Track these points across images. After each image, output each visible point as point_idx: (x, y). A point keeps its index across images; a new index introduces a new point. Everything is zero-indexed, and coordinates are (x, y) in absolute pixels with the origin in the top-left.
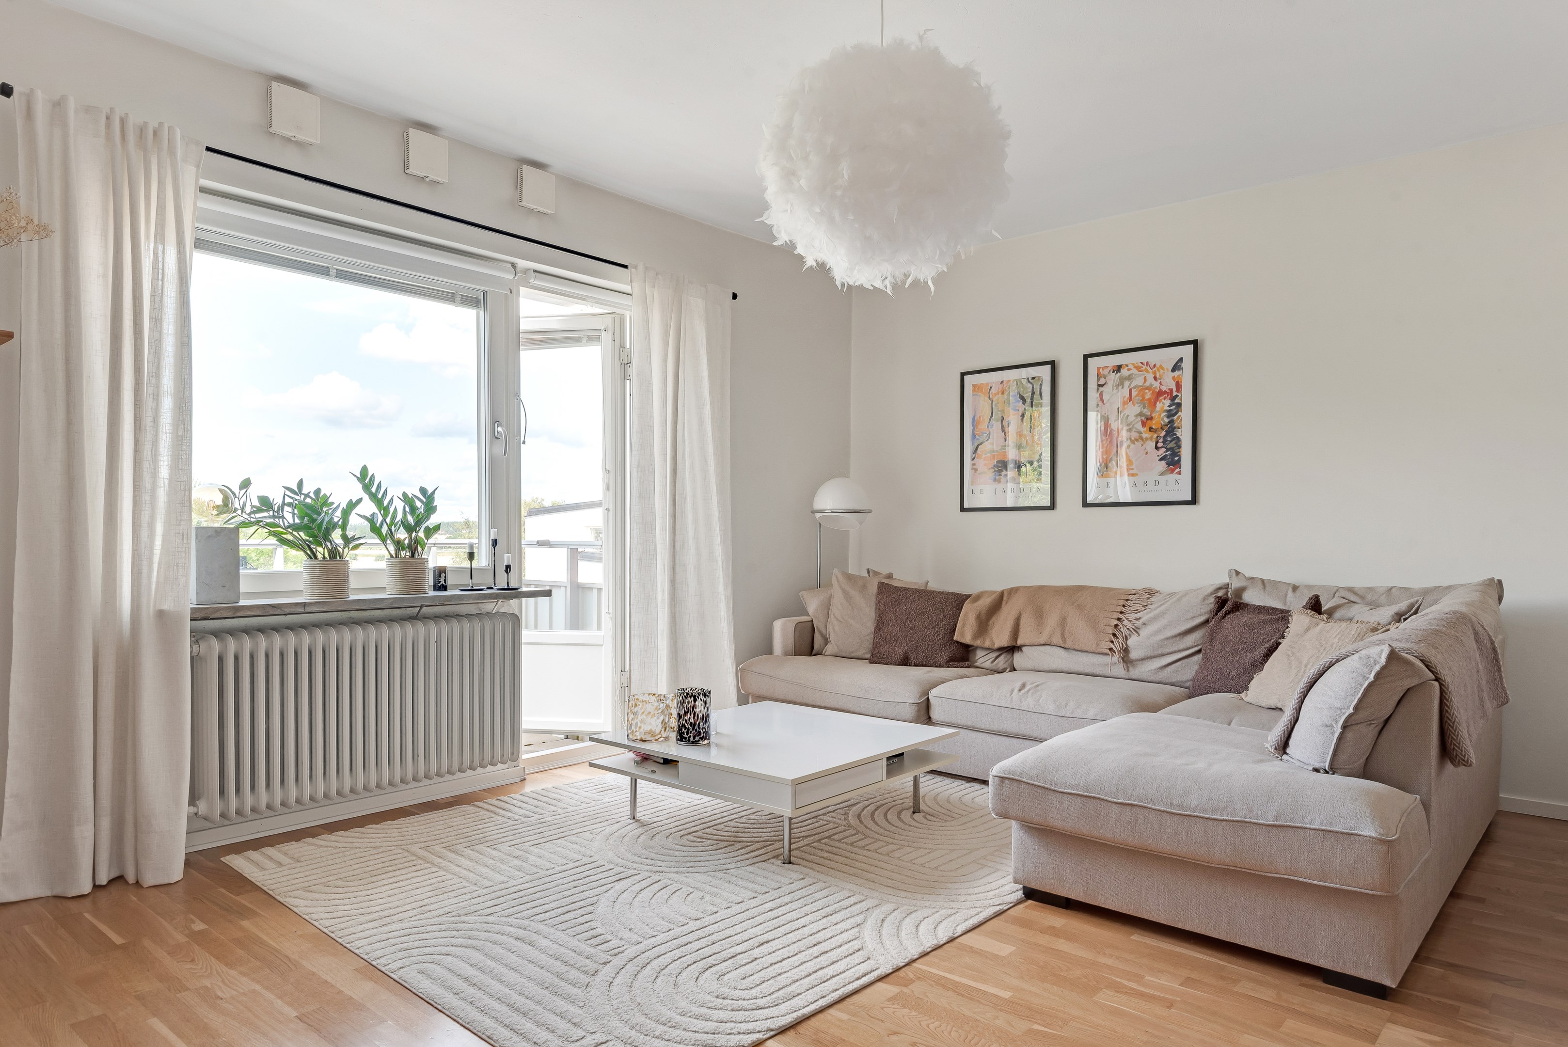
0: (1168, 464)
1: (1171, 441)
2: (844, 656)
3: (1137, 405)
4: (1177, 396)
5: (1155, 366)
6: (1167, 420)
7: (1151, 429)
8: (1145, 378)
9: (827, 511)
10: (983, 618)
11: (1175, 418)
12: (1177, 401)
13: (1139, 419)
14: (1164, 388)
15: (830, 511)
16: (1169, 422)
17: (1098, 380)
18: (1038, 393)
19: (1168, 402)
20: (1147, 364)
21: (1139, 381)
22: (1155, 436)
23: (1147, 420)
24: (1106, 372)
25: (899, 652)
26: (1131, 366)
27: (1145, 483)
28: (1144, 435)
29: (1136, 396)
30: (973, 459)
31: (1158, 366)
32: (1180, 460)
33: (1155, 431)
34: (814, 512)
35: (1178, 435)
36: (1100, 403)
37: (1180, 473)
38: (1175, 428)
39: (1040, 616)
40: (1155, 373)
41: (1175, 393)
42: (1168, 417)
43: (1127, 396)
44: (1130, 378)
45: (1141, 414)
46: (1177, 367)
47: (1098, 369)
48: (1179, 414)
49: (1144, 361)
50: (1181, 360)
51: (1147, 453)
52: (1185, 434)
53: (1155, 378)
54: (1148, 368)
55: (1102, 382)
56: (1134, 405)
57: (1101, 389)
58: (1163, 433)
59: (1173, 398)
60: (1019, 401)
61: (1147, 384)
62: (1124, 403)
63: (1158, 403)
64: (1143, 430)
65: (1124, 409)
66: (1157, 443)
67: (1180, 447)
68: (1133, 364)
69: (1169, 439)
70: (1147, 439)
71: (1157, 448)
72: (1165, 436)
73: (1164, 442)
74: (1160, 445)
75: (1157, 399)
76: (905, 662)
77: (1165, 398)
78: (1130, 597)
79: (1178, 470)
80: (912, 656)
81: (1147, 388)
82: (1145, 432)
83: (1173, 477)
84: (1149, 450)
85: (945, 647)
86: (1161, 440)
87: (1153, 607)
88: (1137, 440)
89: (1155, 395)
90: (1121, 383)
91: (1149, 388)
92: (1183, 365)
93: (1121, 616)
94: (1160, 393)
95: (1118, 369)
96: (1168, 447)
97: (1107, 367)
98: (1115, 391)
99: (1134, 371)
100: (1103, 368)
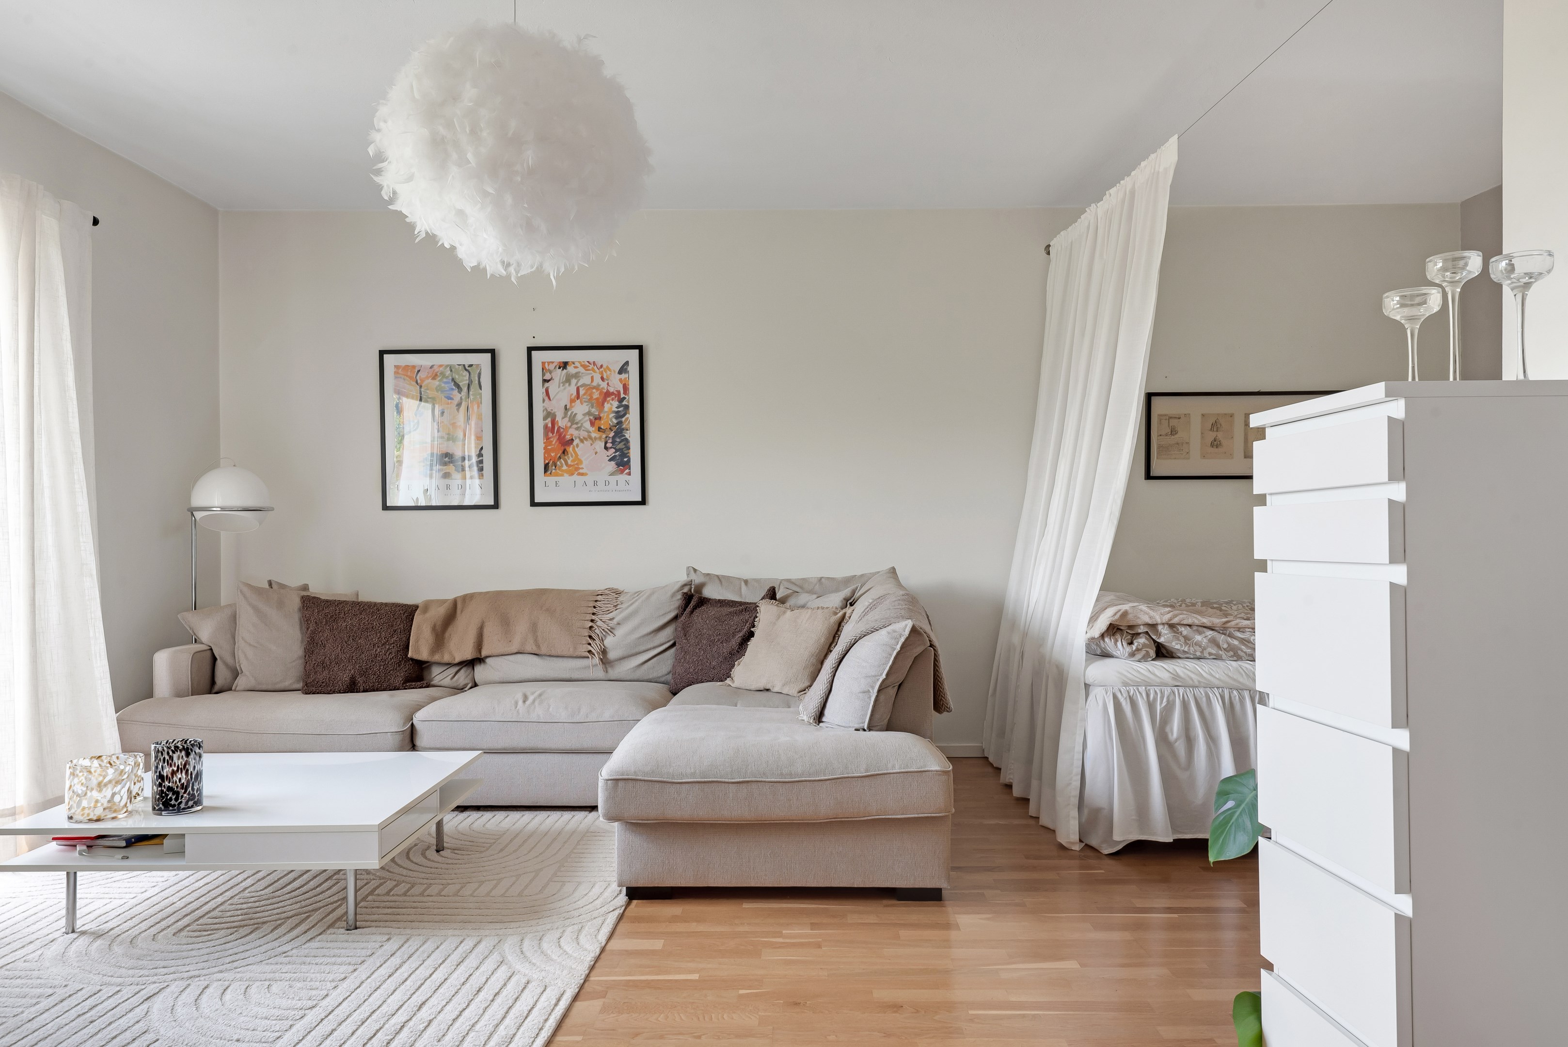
0: (618, 465)
1: (620, 442)
2: (265, 689)
3: (585, 404)
4: (624, 398)
5: (601, 366)
6: (615, 421)
7: (600, 429)
8: (592, 378)
9: (214, 509)
10: (439, 631)
11: (623, 419)
12: (625, 403)
13: (587, 418)
14: (611, 390)
15: (219, 509)
16: (618, 423)
17: (543, 375)
18: (477, 382)
19: (616, 403)
20: (594, 363)
21: (586, 380)
22: (604, 436)
23: (596, 420)
24: (551, 367)
25: (346, 677)
26: (577, 364)
27: (595, 483)
28: (593, 435)
29: (584, 394)
31: (605, 366)
32: (629, 461)
33: (604, 431)
34: (192, 511)
35: (627, 436)
36: (546, 399)
37: (629, 474)
38: (623, 429)
39: (506, 623)
40: (602, 373)
41: (622, 396)
42: (616, 418)
43: (575, 394)
44: (577, 376)
45: (589, 413)
46: (623, 370)
47: (543, 363)
48: (627, 416)
49: (591, 361)
50: (627, 363)
51: (596, 453)
52: (633, 435)
53: (602, 379)
54: (595, 367)
55: (548, 377)
56: (582, 404)
57: (547, 385)
58: (612, 434)
59: (621, 400)
60: (452, 389)
61: (595, 383)
62: (572, 401)
63: (606, 403)
64: (591, 429)
65: (571, 407)
66: (606, 443)
67: (629, 448)
68: (580, 362)
69: (618, 440)
70: (596, 438)
71: (606, 448)
72: (613, 437)
73: (613, 443)
74: (609, 445)
75: (604, 400)
76: (352, 688)
77: (613, 399)
78: (599, 598)
79: (627, 471)
80: (360, 680)
81: (594, 388)
82: (594, 432)
83: (622, 478)
84: (598, 450)
85: (399, 666)
86: (610, 441)
87: (624, 606)
88: (586, 439)
89: (603, 395)
90: (568, 380)
91: (597, 388)
92: (629, 368)
93: (594, 617)
94: (608, 394)
95: (564, 365)
96: (617, 448)
97: (553, 362)
98: (562, 388)
99: (581, 369)
100: (549, 363)
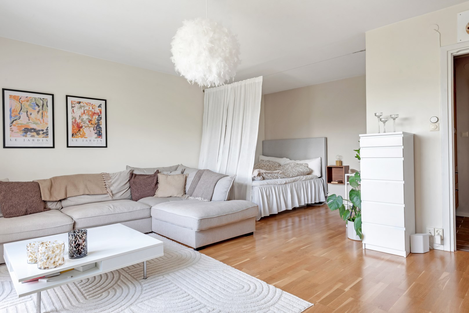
0: (98, 135)
1: (99, 128)
3: (87, 116)
4: (100, 115)
5: (92, 104)
6: (97, 122)
7: (92, 124)
8: (89, 108)
11: (100, 121)
12: (100, 116)
13: (87, 120)
14: (96, 112)
16: (98, 122)
17: (72, 105)
18: (46, 105)
19: (97, 116)
20: (90, 103)
21: (87, 108)
22: (93, 126)
23: (90, 121)
24: (75, 103)
26: (84, 103)
27: (90, 141)
28: (90, 126)
29: (86, 113)
30: (11, 126)
31: (93, 105)
32: (102, 134)
33: (93, 125)
35: (101, 127)
36: (73, 113)
37: (102, 138)
38: (100, 124)
40: (92, 107)
41: (99, 114)
42: (97, 121)
43: (83, 112)
44: (84, 106)
45: (88, 119)
46: (100, 106)
47: (72, 101)
48: (101, 120)
49: (89, 102)
50: (101, 104)
51: (90, 131)
52: (103, 126)
53: (93, 108)
54: (90, 105)
55: (73, 106)
56: (86, 115)
57: (73, 108)
58: (96, 126)
59: (99, 116)
60: (35, 106)
61: (90, 110)
62: (82, 114)
63: (94, 116)
64: (89, 124)
65: (82, 116)
66: (94, 128)
67: (101, 130)
68: (85, 102)
69: (98, 128)
70: (90, 127)
71: (94, 130)
72: (96, 127)
73: (96, 128)
74: (95, 129)
75: (93, 115)
77: (96, 115)
79: (101, 137)
81: (90, 111)
82: (90, 124)
83: (99, 139)
84: (91, 130)
86: (95, 128)
88: (87, 127)
89: (93, 114)
90: (81, 107)
91: (91, 111)
92: (102, 106)
94: (94, 113)
95: (79, 103)
96: (98, 130)
97: (75, 101)
98: (78, 110)
99: (85, 105)
100: (74, 101)
